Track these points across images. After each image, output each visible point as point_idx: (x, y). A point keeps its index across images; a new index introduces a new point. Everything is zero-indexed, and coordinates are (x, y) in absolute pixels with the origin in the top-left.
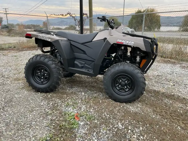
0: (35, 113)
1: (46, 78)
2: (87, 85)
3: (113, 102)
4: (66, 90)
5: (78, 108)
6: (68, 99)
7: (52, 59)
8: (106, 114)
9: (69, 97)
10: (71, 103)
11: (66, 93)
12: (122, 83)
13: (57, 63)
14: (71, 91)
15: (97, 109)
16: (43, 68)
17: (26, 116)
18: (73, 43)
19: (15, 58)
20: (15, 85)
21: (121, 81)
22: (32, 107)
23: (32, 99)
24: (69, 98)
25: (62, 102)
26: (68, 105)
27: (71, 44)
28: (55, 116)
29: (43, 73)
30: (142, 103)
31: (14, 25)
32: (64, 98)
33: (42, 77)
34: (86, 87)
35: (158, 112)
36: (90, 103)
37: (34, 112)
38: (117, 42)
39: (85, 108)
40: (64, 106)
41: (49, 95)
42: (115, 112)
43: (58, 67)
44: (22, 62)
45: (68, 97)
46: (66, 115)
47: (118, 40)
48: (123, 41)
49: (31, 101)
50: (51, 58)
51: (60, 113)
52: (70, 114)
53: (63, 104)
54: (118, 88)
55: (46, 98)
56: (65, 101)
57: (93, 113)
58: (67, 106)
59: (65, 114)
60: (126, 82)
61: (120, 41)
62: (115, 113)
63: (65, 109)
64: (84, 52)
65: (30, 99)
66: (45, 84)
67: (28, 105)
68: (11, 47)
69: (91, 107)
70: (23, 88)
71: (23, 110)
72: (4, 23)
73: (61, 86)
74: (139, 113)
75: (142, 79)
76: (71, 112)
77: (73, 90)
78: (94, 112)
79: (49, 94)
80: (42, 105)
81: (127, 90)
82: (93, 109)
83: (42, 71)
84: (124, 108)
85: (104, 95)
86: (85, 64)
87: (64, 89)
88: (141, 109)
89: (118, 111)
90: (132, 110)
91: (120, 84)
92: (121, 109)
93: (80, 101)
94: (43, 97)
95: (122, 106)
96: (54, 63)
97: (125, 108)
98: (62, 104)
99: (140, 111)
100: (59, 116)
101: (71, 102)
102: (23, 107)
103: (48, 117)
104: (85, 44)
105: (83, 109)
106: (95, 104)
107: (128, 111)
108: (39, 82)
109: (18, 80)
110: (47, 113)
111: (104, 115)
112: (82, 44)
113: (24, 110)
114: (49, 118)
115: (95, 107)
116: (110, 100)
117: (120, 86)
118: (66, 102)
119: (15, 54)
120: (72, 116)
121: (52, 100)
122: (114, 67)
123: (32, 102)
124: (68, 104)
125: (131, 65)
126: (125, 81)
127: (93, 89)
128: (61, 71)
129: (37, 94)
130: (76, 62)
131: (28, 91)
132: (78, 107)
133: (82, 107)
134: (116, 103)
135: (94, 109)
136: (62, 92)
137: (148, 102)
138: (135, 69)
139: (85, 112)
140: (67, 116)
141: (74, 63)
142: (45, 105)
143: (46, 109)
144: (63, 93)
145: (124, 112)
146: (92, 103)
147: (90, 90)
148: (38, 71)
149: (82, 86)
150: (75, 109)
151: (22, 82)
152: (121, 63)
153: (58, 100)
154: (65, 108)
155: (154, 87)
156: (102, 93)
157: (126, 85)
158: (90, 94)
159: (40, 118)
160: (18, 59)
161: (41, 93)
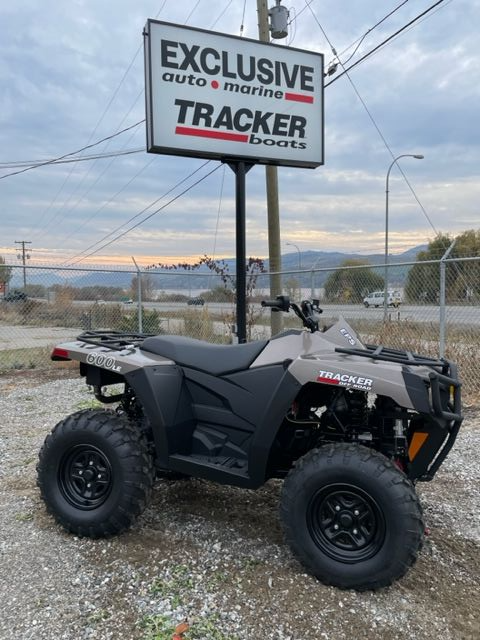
0: (48, 615)
1: (100, 488)
2: (236, 511)
3: (316, 585)
4: (164, 532)
5: (191, 604)
6: (161, 567)
7: (121, 427)
8: (280, 632)
9: (168, 557)
10: (170, 584)
11: (160, 541)
12: (344, 516)
13: (136, 439)
14: (176, 536)
15: (251, 613)
16: (94, 455)
17: (22, 621)
18: (189, 373)
19: (27, 404)
20: (7, 504)
21: (338, 508)
22: (45, 591)
23: (49, 562)
24: (166, 564)
25: (143, 575)
26: (160, 590)
27: (184, 377)
28: (111, 629)
29: (94, 471)
30: (419, 594)
31: (43, 288)
32: (150, 564)
33: (89, 485)
34: (232, 518)
35: (471, 633)
36: (232, 585)
37: (48, 608)
38: (320, 379)
39: (214, 605)
40: (144, 592)
41: (105, 548)
42: (316, 624)
43: (137, 453)
44: (44, 422)
45: (165, 556)
46: (145, 627)
47: (322, 373)
48: (338, 377)
49: (46, 569)
50: (119, 423)
51: (127, 620)
52: (160, 624)
53: (143, 583)
54: (330, 535)
55: (93, 560)
56: (152, 574)
57: (238, 626)
58: (154, 594)
59: (143, 626)
60: (357, 512)
61: (329, 375)
62: (314, 630)
63: (148, 603)
64: (225, 403)
65: (42, 559)
66: (95, 508)
67: (34, 581)
68: (21, 367)
69: (233, 600)
70: (28, 519)
71: (14, 599)
72: (15, 282)
73: (150, 512)
74: (401, 634)
75: (407, 505)
76: (165, 619)
77: (185, 533)
78: (241, 623)
79: (107, 544)
80: (76, 586)
81: (361, 542)
82: (239, 612)
83: (91, 463)
84: (350, 613)
85: (286, 555)
86: (226, 440)
87: (156, 526)
88: (408, 618)
89: (327, 622)
90: (378, 619)
91: (336, 518)
92: (339, 616)
93: (200, 577)
94: (86, 556)
95: (344, 602)
96: (125, 440)
97: (353, 611)
98: (140, 585)
99: (405, 627)
100: (123, 631)
101: (170, 579)
102: (18, 587)
103: (87, 630)
104: (227, 377)
105: (206, 607)
106: (249, 590)
107: (363, 624)
108: (77, 501)
109: (18, 489)
110: (89, 614)
111: (272, 635)
112: (219, 376)
113: (19, 598)
114: (91, 635)
115: (247, 604)
116: (306, 575)
117: (336, 527)
118: (154, 579)
119: (30, 391)
120: (166, 632)
121: (111, 567)
122: (315, 458)
123: (45, 572)
124: (160, 586)
125: (368, 456)
126: (353, 509)
127: (253, 530)
128: (146, 465)
129: (68, 540)
130: (197, 435)
131: (42, 528)
132: (190, 600)
133: (204, 598)
134: (324, 590)
135: (245, 610)
136: (148, 539)
137: (439, 590)
138: (382, 468)
139: (212, 621)
140: (150, 630)
141: (192, 438)
142: (86, 584)
143: (86, 602)
144: (151, 543)
145: (345, 628)
146: (240, 586)
147: (243, 533)
148: (79, 465)
149: (219, 517)
150: (179, 608)
151: (28, 496)
152: (338, 445)
153: (129, 566)
154: (147, 599)
155: (474, 526)
156: (281, 549)
157: (355, 523)
158: (242, 549)
159: (62, 633)
160: (33, 408)
161: (80, 538)
